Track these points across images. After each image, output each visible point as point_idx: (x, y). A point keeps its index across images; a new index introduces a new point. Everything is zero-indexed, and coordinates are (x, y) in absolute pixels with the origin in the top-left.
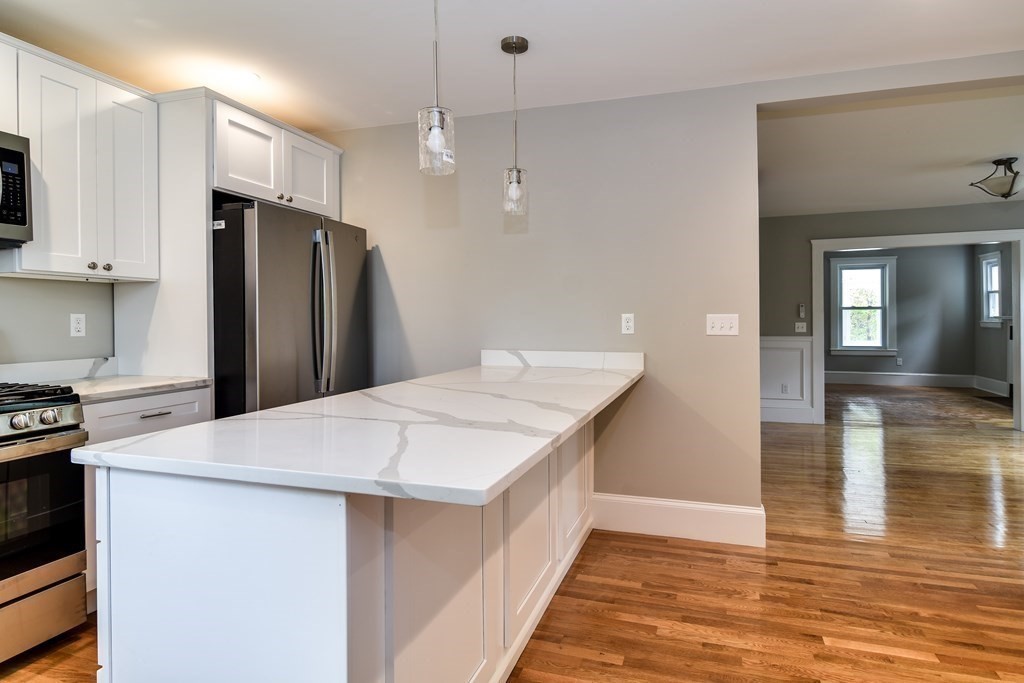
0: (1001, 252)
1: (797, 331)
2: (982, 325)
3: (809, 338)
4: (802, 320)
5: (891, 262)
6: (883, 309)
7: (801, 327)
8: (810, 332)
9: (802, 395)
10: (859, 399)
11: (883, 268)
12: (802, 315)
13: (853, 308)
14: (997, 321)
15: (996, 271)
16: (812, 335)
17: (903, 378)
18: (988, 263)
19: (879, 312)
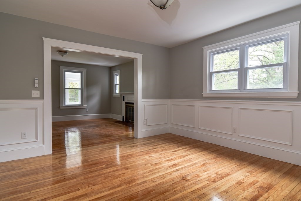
0: (120, 71)
1: (33, 96)
2: (113, 96)
3: (41, 101)
4: (36, 89)
5: (84, 71)
6: (81, 89)
7: (36, 93)
8: (42, 97)
9: (37, 138)
10: (72, 129)
11: (81, 73)
12: (37, 85)
13: (70, 88)
14: (118, 94)
15: (118, 77)
16: (43, 99)
17: (88, 117)
18: (115, 75)
19: (80, 91)
